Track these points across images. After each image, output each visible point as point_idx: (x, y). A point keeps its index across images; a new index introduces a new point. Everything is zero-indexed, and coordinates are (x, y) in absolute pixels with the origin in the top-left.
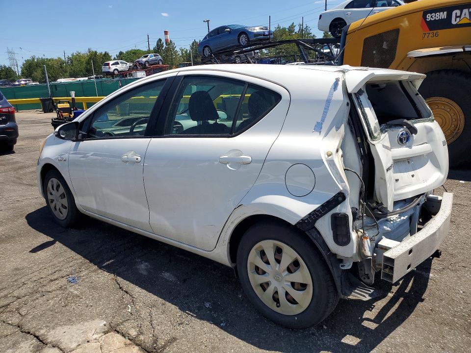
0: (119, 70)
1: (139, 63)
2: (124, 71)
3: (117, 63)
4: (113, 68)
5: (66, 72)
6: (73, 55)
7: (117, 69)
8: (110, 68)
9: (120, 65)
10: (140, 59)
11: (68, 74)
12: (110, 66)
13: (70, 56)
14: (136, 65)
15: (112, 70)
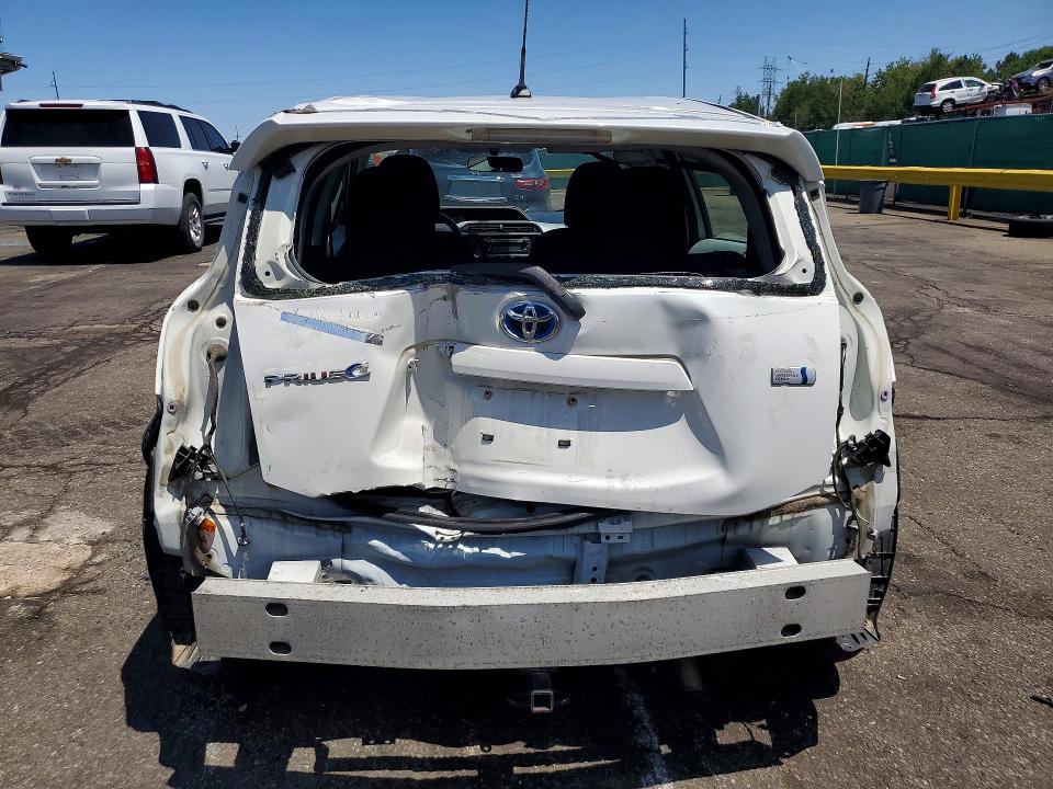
0: (958, 100)
1: (1020, 84)
2: (969, 105)
3: (957, 85)
4: (941, 96)
5: (859, 107)
6: (890, 67)
7: (951, 100)
8: (933, 97)
9: (965, 88)
10: (1026, 73)
11: (863, 111)
12: (937, 92)
13: (884, 70)
14: (1009, 90)
15: (936, 103)
